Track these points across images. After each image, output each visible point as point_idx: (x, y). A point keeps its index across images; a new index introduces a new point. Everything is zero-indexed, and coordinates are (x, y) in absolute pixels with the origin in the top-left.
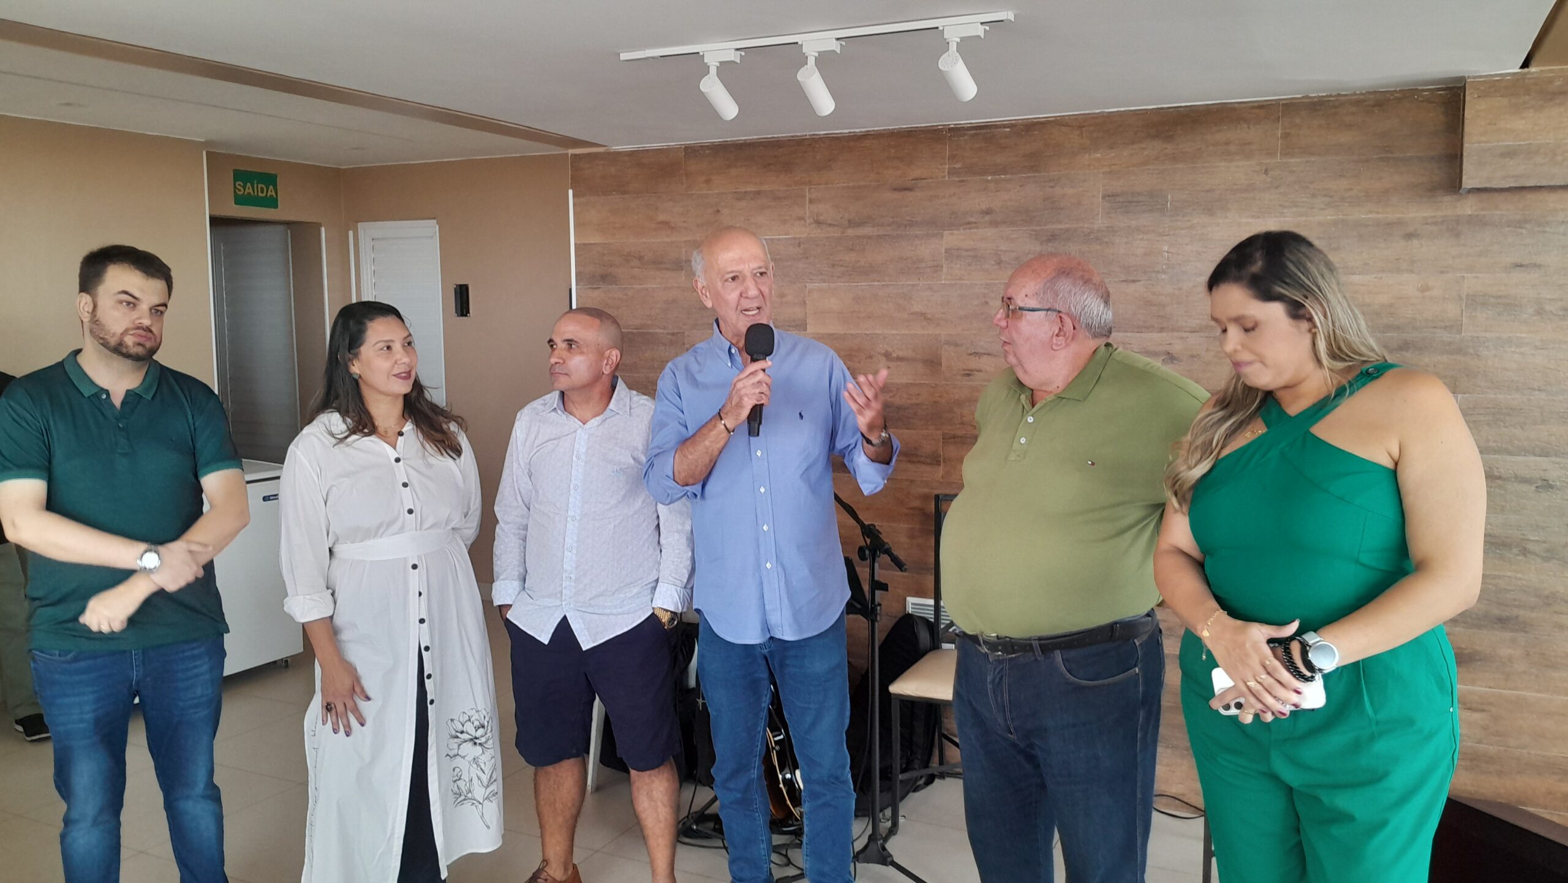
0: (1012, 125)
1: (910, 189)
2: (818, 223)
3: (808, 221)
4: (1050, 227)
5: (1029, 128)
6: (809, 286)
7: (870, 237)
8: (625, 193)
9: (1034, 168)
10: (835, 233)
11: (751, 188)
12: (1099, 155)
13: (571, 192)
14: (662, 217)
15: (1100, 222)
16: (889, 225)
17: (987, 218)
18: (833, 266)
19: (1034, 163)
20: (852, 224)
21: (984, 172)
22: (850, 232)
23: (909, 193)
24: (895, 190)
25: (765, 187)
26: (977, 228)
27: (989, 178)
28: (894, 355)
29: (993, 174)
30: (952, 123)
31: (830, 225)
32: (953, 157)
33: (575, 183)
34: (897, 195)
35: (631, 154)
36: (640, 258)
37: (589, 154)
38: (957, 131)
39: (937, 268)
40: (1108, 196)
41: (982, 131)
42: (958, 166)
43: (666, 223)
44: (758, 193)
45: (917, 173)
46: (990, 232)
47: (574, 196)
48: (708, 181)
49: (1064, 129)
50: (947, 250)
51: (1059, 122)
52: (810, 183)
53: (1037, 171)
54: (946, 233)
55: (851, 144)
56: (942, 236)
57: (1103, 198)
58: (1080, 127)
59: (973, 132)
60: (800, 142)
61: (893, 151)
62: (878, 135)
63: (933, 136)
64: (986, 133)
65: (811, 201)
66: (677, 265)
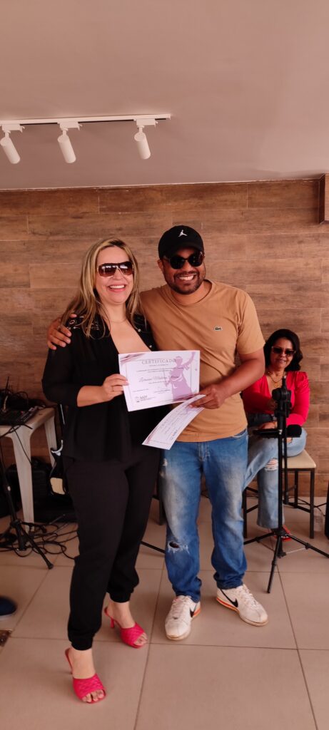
0: (129, 189)
1: (81, 218)
2: (34, 233)
3: (29, 233)
4: (149, 237)
5: (137, 190)
6: (31, 265)
7: (61, 241)
9: (141, 209)
10: (44, 238)
12: (170, 204)
16: (72, 235)
17: (120, 232)
18: (43, 255)
19: (141, 207)
20: (52, 233)
21: (117, 210)
23: (81, 220)
24: (74, 218)
25: (4, 215)
27: (120, 213)
29: (122, 211)
30: (100, 187)
31: (41, 235)
32: (102, 203)
34: (74, 220)
38: (103, 190)
41: (117, 191)
42: (104, 207)
45: (85, 209)
49: (154, 192)
51: (151, 188)
52: (29, 213)
53: (142, 211)
58: (161, 191)
59: (111, 191)
60: (22, 193)
61: (71, 199)
62: (64, 191)
63: (92, 193)
64: (117, 192)
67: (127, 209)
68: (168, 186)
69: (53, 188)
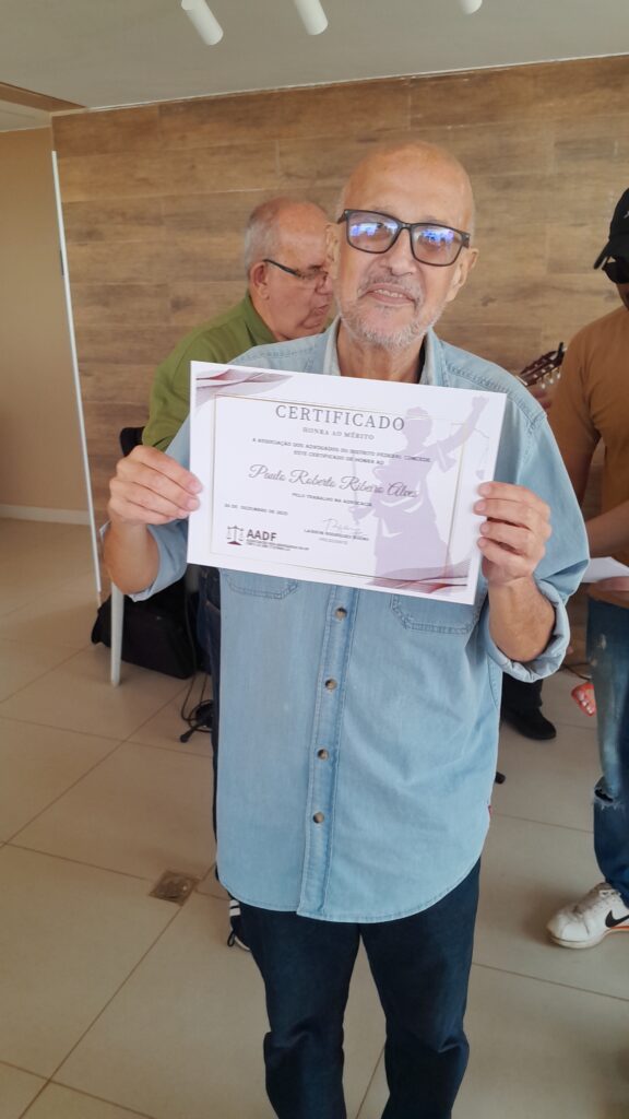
0: (470, 76)
1: (375, 140)
2: (289, 175)
5: (486, 78)
8: (104, 152)
9: (491, 118)
11: (225, 143)
12: (552, 104)
13: (54, 154)
14: (142, 174)
15: (551, 170)
19: (491, 113)
20: (320, 175)
22: (319, 183)
24: (361, 141)
25: (238, 142)
27: (449, 127)
30: (414, 74)
31: (301, 178)
32: (415, 108)
33: (58, 145)
35: (109, 114)
36: (123, 215)
37: (71, 116)
38: (418, 81)
40: (560, 144)
41: (444, 82)
42: (419, 116)
43: (145, 181)
44: (230, 148)
45: (381, 124)
47: (58, 157)
48: (183, 138)
49: (519, 79)
51: (515, 72)
52: (280, 136)
53: (493, 121)
55: (318, 96)
57: (556, 145)
58: (535, 77)
59: (433, 83)
60: (267, 97)
61: (358, 103)
62: (344, 88)
63: (396, 87)
64: (445, 84)
65: (281, 154)
66: (158, 221)
67: (463, 120)
68: (549, 66)
69: (323, 83)
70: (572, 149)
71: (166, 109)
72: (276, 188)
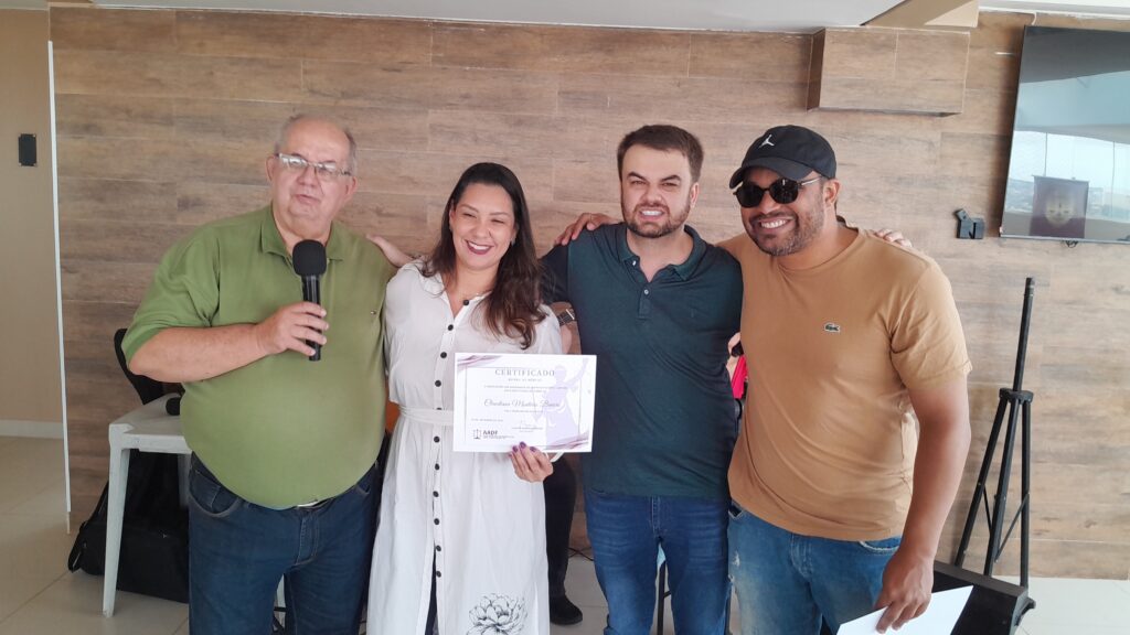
0: (486, 27)
1: (399, 71)
2: (312, 92)
4: (517, 114)
5: (501, 31)
7: (361, 109)
8: (111, 48)
9: (505, 65)
10: (329, 102)
11: (245, 55)
12: (556, 59)
13: (50, 44)
14: (152, 75)
15: (557, 113)
16: (380, 100)
17: (466, 101)
19: (504, 60)
20: (345, 95)
22: (343, 102)
24: (385, 70)
25: (260, 56)
26: (457, 109)
27: (468, 68)
28: (384, 212)
29: (472, 65)
30: (436, 18)
31: (324, 95)
32: (436, 48)
33: (56, 36)
35: (121, 12)
36: (128, 112)
37: (72, 9)
38: (439, 25)
39: (423, 140)
40: (564, 93)
41: (462, 29)
42: (441, 55)
43: (156, 82)
44: (252, 60)
45: (405, 57)
46: (469, 114)
47: (54, 47)
48: (201, 45)
49: (529, 35)
50: (431, 126)
51: (525, 29)
52: (304, 56)
53: (507, 67)
54: (430, 111)
55: (344, 25)
56: (427, 112)
57: (559, 93)
58: (542, 35)
59: (453, 28)
60: (294, 18)
61: (383, 36)
62: (369, 21)
63: (420, 27)
64: (464, 30)
65: (305, 72)
66: (168, 121)
67: (480, 63)
68: (554, 28)
70: (573, 98)
71: (184, 16)
72: (299, 102)
